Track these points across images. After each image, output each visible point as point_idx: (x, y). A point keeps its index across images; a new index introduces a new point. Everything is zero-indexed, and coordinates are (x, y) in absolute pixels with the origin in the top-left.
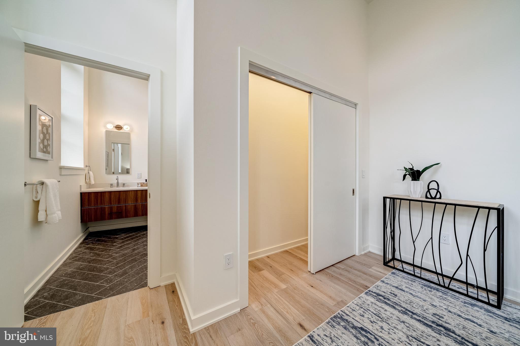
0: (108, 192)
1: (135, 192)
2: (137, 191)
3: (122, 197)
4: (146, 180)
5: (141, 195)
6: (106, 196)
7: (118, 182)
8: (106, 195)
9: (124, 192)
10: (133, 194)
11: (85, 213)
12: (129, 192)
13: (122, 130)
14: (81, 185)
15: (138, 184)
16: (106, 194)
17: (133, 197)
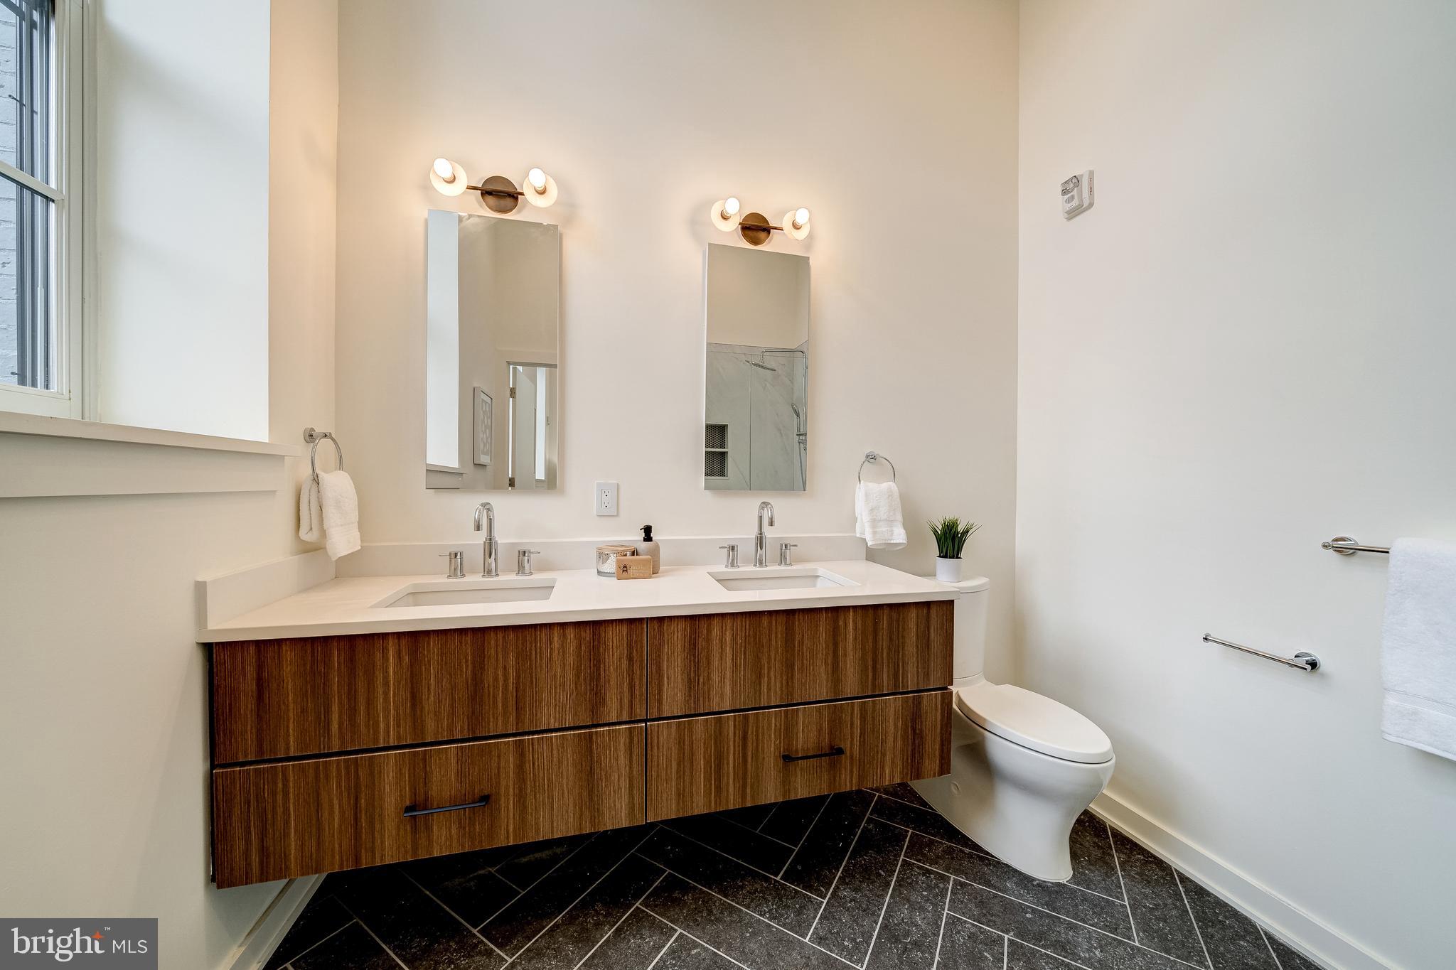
0: (399, 635)
1: (587, 634)
2: (597, 626)
3: (496, 679)
4: (648, 530)
5: (625, 662)
6: (386, 672)
7: (490, 544)
8: (385, 658)
9: (512, 636)
10: (571, 648)
11: (237, 811)
12: (543, 635)
13: (519, 212)
14: (204, 583)
15: (602, 556)
16: (384, 651)
17: (570, 675)
